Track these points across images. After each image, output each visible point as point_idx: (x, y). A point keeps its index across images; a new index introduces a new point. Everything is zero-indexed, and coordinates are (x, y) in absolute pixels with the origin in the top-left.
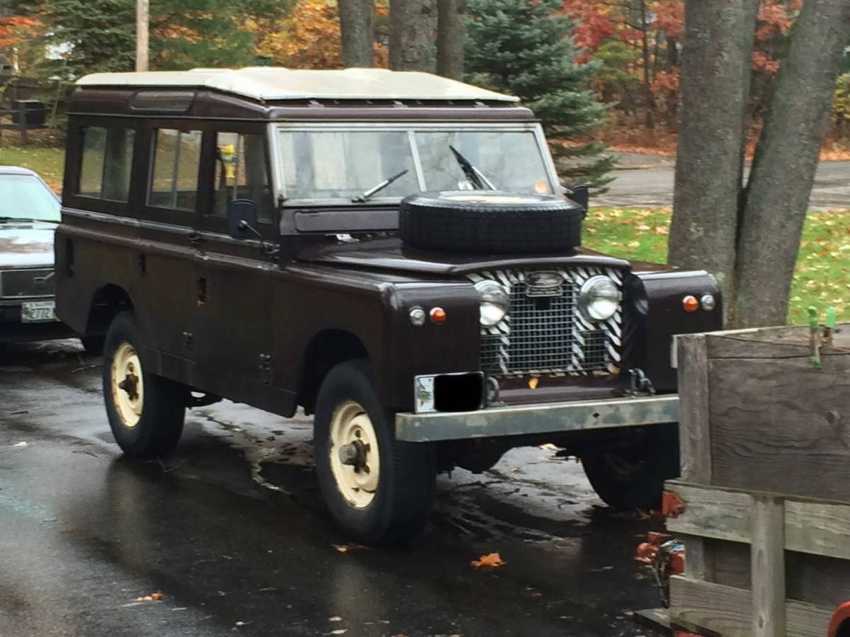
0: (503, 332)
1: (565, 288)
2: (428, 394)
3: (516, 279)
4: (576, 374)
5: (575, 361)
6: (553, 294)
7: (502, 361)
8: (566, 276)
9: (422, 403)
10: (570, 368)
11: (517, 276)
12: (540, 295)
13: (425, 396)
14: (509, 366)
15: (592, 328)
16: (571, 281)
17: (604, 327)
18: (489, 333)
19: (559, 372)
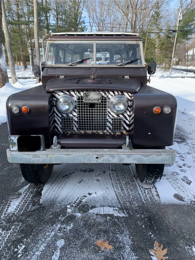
0: (75, 116)
1: (103, 99)
2: (15, 143)
3: (79, 95)
4: (108, 134)
5: (108, 129)
6: (97, 102)
7: (74, 127)
8: (103, 94)
9: (12, 147)
10: (105, 131)
11: (79, 93)
12: (90, 102)
13: (14, 144)
14: (77, 129)
15: (116, 116)
16: (106, 97)
17: (121, 116)
18: (68, 116)
19: (101, 132)
